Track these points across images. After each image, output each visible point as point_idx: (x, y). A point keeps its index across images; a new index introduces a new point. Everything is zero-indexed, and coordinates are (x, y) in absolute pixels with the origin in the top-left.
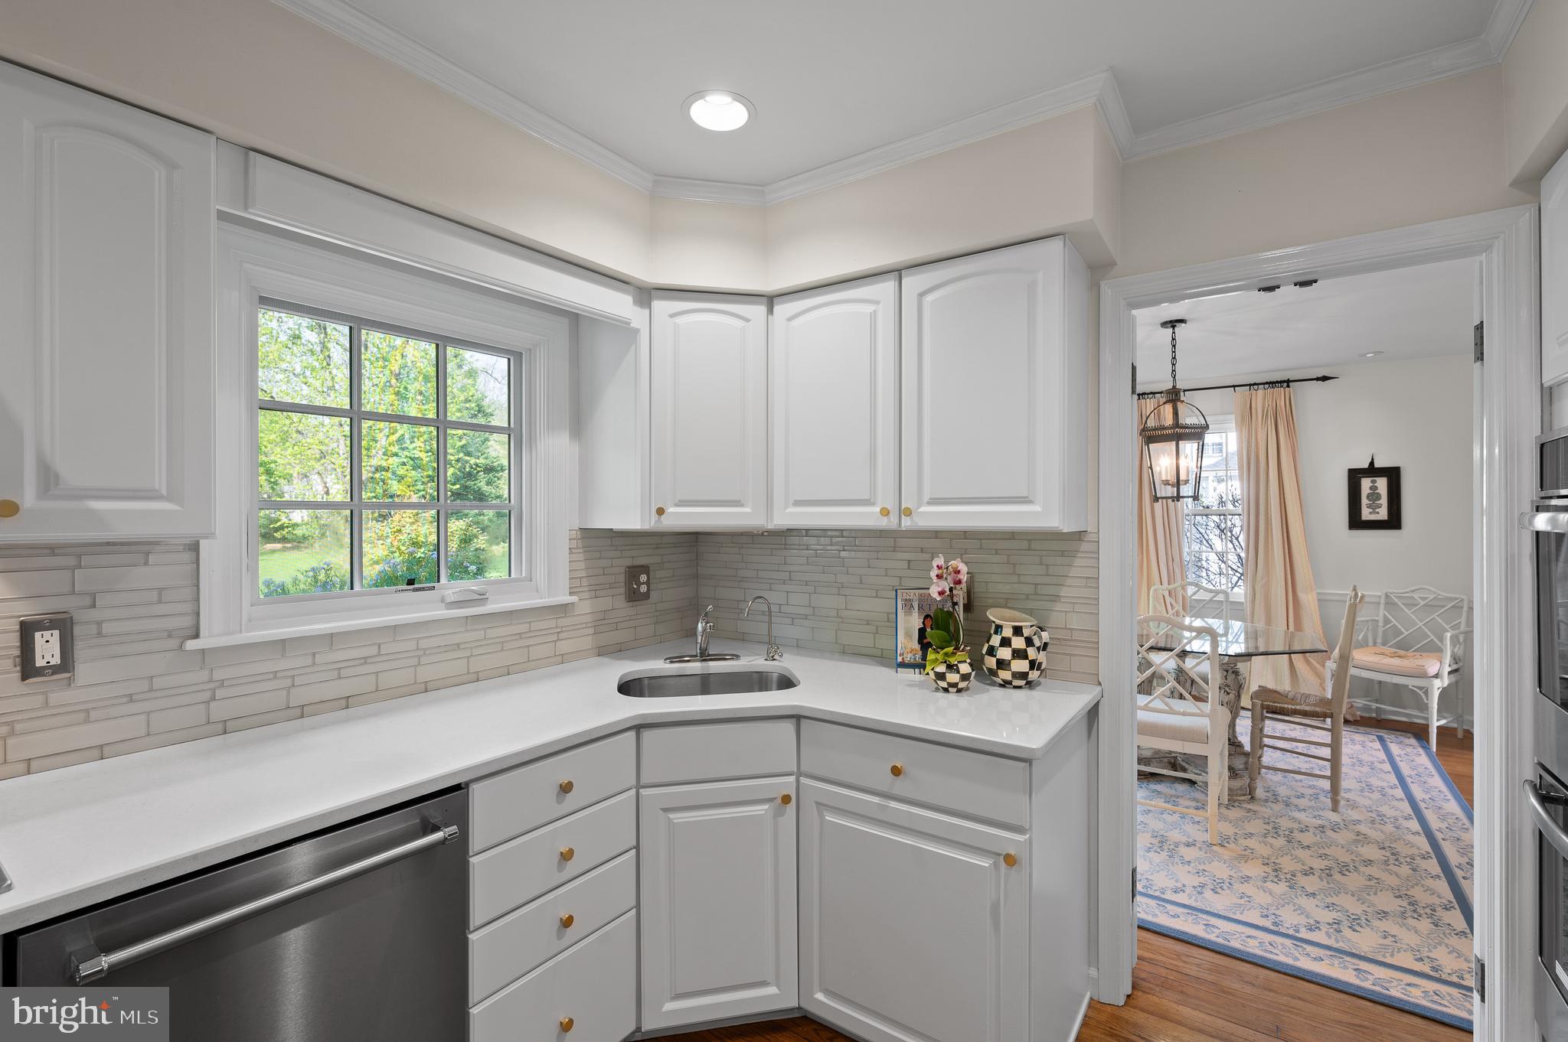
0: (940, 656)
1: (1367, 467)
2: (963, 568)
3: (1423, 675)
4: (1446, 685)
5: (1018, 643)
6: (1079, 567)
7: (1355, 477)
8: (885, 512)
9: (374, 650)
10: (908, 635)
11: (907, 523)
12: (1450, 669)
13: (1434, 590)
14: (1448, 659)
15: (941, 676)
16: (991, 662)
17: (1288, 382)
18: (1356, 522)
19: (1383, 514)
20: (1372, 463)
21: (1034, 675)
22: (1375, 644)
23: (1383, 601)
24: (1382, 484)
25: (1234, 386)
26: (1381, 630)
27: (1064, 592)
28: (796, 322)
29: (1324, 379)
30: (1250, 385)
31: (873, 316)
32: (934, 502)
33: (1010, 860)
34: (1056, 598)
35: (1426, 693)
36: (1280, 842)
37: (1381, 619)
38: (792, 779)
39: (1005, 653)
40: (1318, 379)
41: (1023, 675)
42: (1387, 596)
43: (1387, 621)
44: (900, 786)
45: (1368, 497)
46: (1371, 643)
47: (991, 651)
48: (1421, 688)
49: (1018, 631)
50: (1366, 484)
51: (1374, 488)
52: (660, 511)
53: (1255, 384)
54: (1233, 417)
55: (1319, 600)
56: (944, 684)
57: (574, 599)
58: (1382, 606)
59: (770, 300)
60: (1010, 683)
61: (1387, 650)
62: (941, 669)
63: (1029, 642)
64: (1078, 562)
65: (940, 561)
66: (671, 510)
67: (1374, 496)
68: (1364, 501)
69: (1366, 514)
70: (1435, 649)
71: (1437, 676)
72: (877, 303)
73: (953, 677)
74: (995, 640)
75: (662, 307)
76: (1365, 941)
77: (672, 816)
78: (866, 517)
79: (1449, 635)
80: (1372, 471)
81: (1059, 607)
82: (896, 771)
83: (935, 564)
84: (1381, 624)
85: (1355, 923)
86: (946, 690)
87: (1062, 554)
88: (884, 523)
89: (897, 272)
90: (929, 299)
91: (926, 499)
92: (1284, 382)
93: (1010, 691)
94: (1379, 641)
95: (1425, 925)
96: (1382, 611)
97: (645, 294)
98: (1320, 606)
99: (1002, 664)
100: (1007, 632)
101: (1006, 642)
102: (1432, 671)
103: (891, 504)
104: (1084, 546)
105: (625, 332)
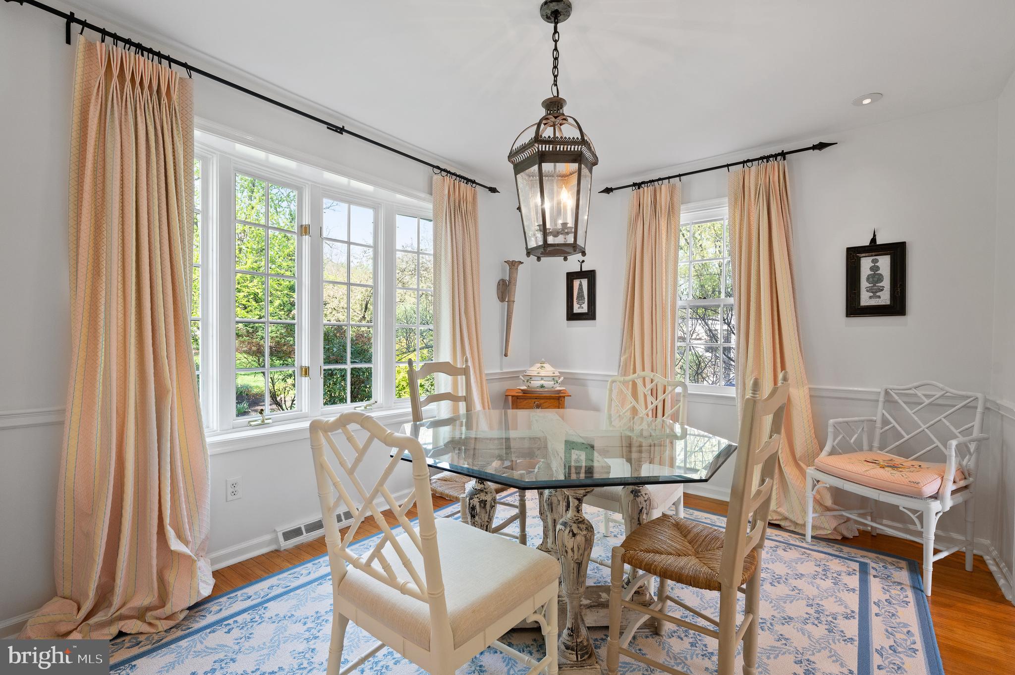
1: (867, 243)
3: (917, 495)
4: (947, 509)
7: (853, 255)
12: (954, 488)
13: (941, 385)
14: (952, 472)
17: (783, 155)
18: (854, 309)
19: (885, 298)
20: (874, 240)
22: (871, 449)
23: (881, 399)
24: (884, 263)
25: (728, 166)
26: (878, 432)
29: (821, 146)
30: (744, 162)
35: (921, 518)
37: (878, 418)
40: (814, 148)
42: (887, 393)
43: (885, 422)
45: (868, 279)
46: (865, 447)
48: (914, 512)
50: (866, 264)
51: (875, 269)
53: (748, 161)
54: (726, 200)
55: (811, 396)
58: (881, 405)
61: (883, 456)
67: (875, 278)
68: (864, 284)
69: (866, 299)
70: (939, 458)
71: (935, 497)
79: (954, 443)
80: (874, 248)
84: (879, 424)
92: (779, 154)
94: (876, 444)
96: (880, 410)
98: (812, 403)
102: (930, 489)
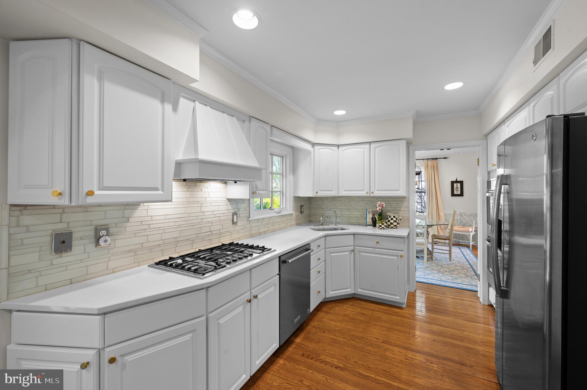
0: (380, 222)
1: (455, 180)
2: (384, 204)
3: (469, 232)
4: (474, 234)
5: (395, 219)
6: (405, 204)
7: (453, 183)
8: (367, 193)
9: (267, 222)
10: (369, 219)
11: (372, 195)
12: (474, 230)
13: (471, 211)
14: (474, 228)
15: (380, 226)
16: (389, 223)
17: (437, 158)
18: (453, 195)
19: (459, 193)
20: (457, 180)
21: (398, 226)
22: (457, 225)
23: (459, 215)
24: (459, 185)
25: (423, 159)
26: (459, 222)
27: (402, 209)
28: (345, 151)
29: (445, 158)
30: (427, 159)
31: (364, 152)
32: (378, 190)
33: (401, 256)
34: (400, 210)
35: (469, 236)
36: (440, 267)
37: (459, 219)
38: (353, 247)
39: (392, 221)
40: (444, 158)
41: (396, 226)
42: (460, 213)
43: (460, 219)
44: (378, 246)
45: (456, 188)
46: (456, 225)
47: (389, 221)
48: (468, 235)
49: (394, 217)
50: (455, 185)
51: (457, 186)
52: (317, 192)
53: (429, 159)
54: (423, 167)
55: (444, 215)
56: (381, 228)
57: (294, 212)
58: (459, 216)
59: (338, 146)
60: (393, 227)
61: (460, 226)
62: (381, 224)
63: (397, 219)
64: (404, 203)
65: (380, 203)
66: (318, 192)
67: (457, 188)
68: (455, 189)
69: (455, 193)
70: (471, 226)
71: (471, 232)
72: (365, 149)
73: (383, 226)
74: (390, 219)
75: (317, 147)
76: (458, 281)
77: (331, 254)
78: (363, 193)
79: (474, 222)
80: (457, 182)
81: (401, 212)
82: (377, 243)
83: (378, 203)
84: (459, 220)
85: (456, 279)
86: (381, 229)
87: (401, 201)
88: (367, 195)
89: (370, 143)
90: (376, 149)
91: (376, 189)
92: (436, 158)
93: (393, 229)
94: (458, 224)
95: (470, 278)
96: (459, 217)
97: (313, 145)
98: (445, 216)
99: (391, 224)
100: (392, 217)
101: (392, 219)
102: (471, 231)
103: (368, 191)
104: (406, 200)
105: (308, 152)
